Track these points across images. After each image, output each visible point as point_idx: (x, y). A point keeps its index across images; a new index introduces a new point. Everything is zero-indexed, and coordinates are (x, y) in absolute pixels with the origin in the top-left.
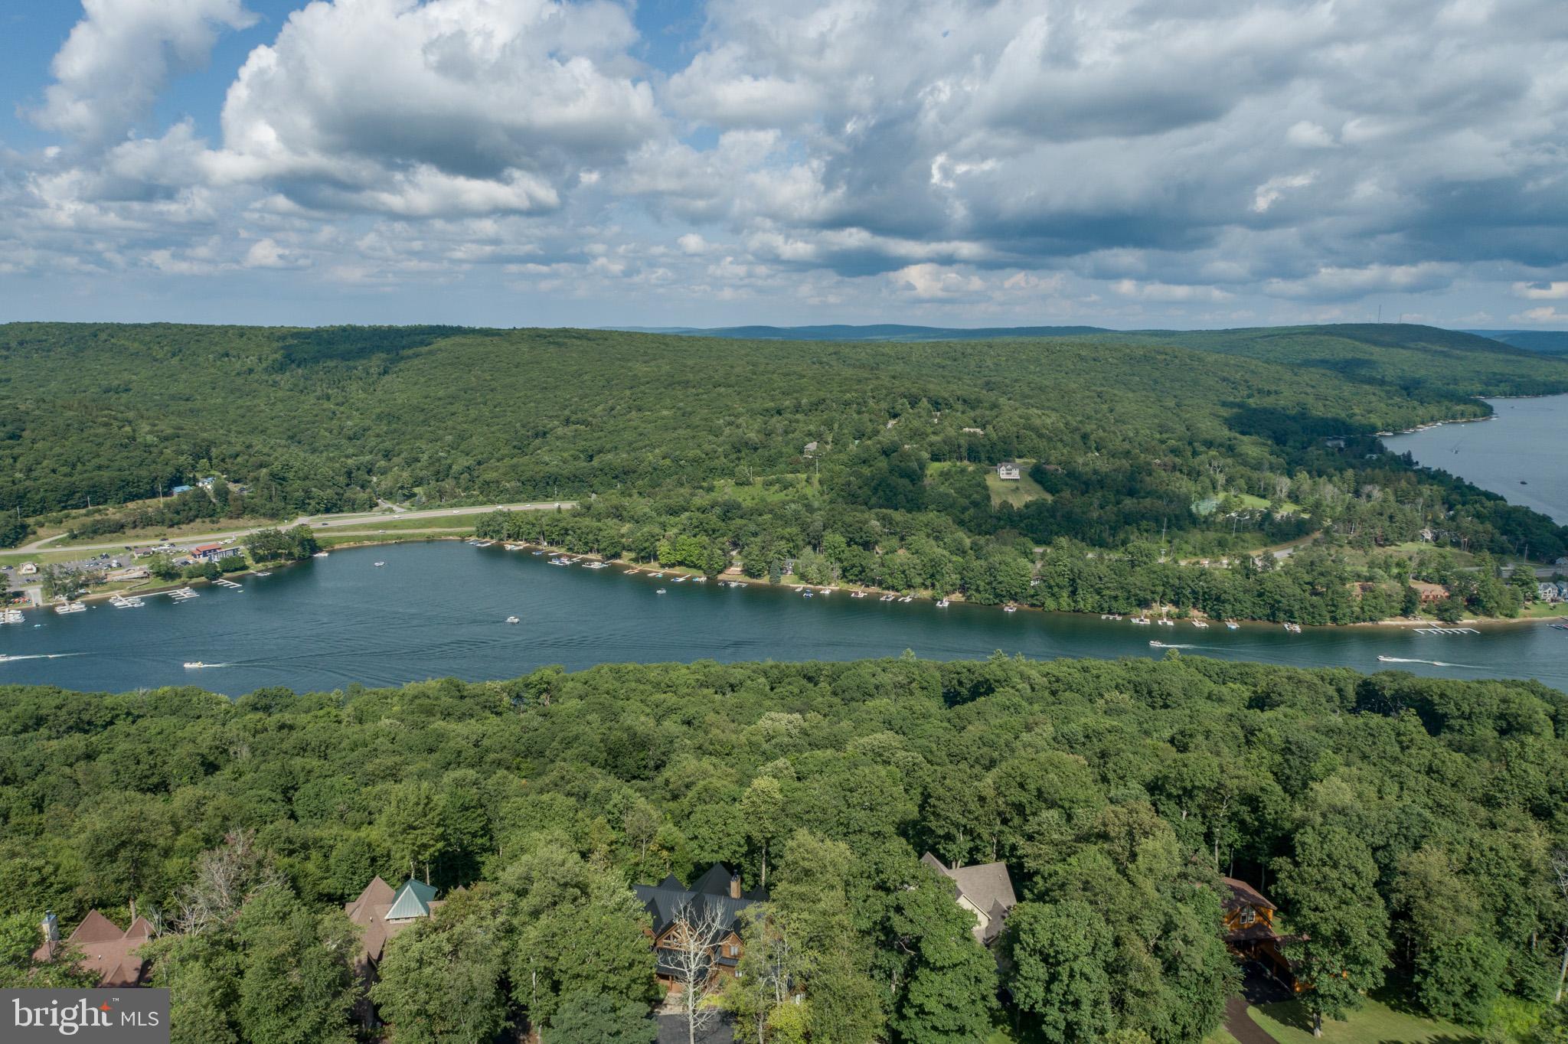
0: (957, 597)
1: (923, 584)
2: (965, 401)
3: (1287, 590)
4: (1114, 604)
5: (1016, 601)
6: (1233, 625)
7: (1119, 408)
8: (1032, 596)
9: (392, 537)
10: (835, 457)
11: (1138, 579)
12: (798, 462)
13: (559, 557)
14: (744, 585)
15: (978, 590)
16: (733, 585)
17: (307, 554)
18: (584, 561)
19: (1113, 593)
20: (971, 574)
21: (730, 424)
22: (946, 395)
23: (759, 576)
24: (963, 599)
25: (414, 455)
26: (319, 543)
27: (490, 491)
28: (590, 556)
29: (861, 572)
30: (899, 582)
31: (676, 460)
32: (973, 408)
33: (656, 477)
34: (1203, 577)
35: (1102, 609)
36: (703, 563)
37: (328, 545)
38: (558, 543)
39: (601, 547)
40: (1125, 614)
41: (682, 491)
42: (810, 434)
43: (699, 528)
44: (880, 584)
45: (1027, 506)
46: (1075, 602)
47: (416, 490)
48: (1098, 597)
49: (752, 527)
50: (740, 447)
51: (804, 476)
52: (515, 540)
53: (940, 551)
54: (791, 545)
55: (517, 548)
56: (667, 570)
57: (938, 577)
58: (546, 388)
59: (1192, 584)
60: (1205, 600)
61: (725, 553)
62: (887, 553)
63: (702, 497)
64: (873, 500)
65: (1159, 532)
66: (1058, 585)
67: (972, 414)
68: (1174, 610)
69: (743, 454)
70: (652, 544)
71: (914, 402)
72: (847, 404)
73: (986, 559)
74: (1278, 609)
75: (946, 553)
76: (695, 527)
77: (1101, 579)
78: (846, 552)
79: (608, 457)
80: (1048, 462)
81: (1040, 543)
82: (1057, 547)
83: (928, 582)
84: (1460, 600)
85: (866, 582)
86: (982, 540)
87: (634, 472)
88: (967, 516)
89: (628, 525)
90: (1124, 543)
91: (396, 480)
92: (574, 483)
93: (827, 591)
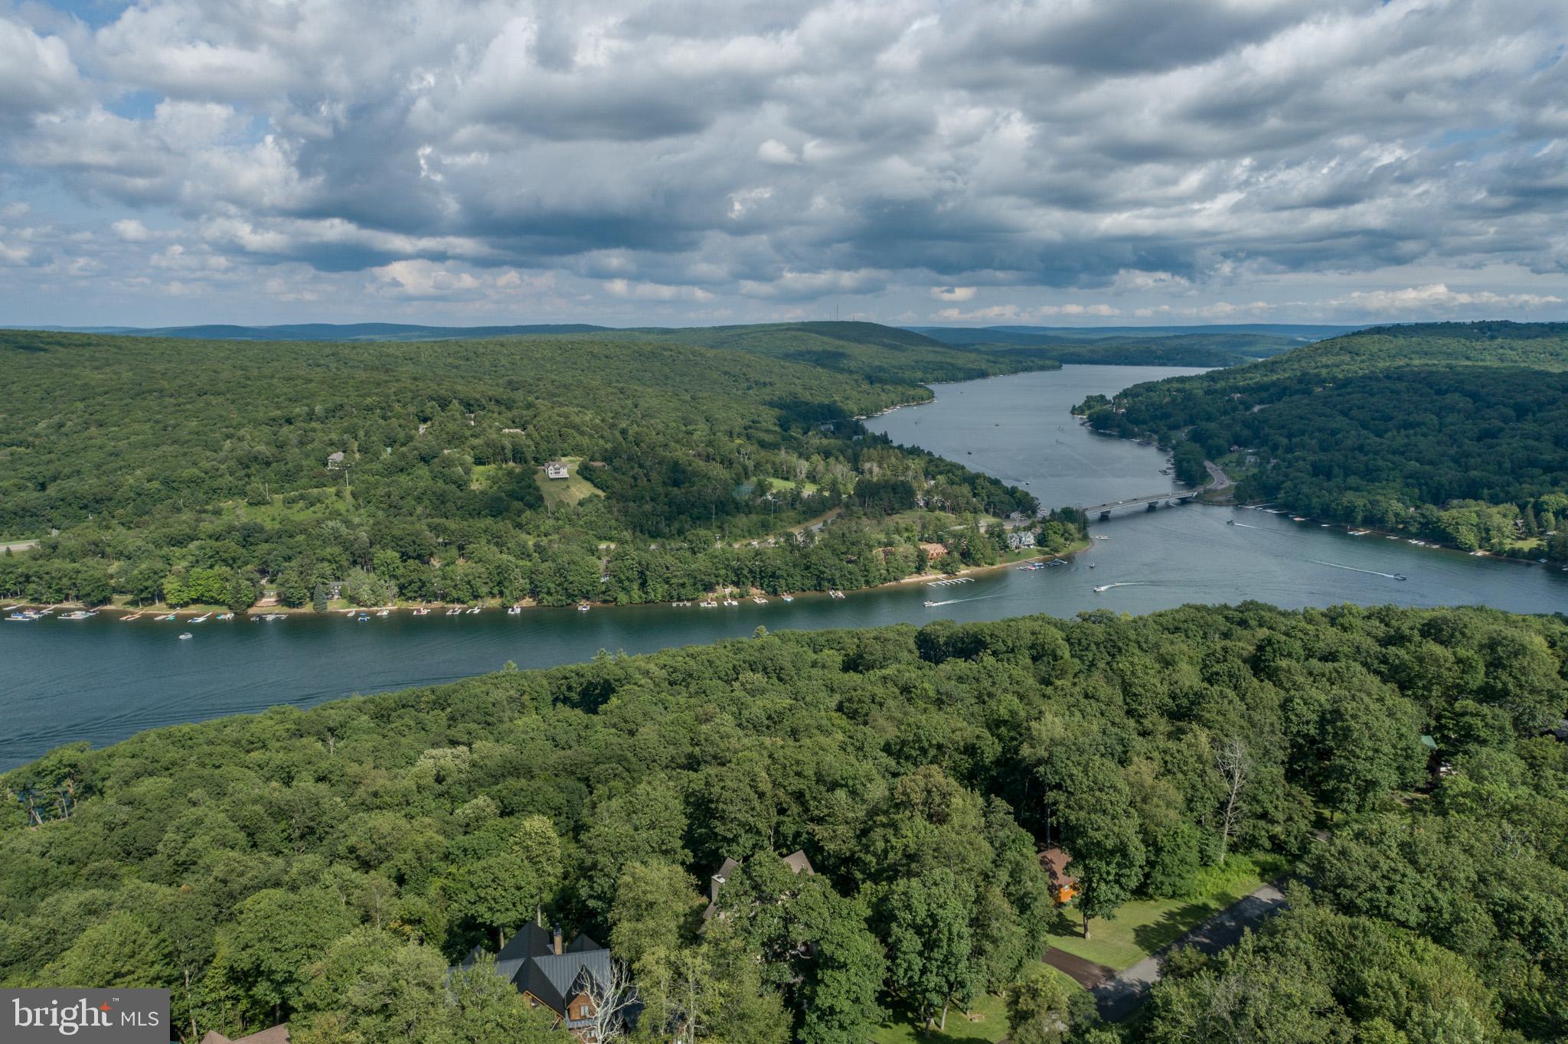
0: (528, 602)
1: (491, 593)
2: (498, 402)
3: (829, 561)
4: (683, 591)
5: (588, 599)
6: (789, 599)
7: (643, 404)
8: (604, 593)
10: (367, 467)
11: (701, 563)
12: (322, 475)
13: (20, 611)
14: (284, 617)
15: (549, 593)
16: (270, 618)
18: (58, 612)
19: (681, 581)
20: (541, 577)
21: (228, 437)
22: (478, 396)
23: (300, 604)
24: (534, 604)
28: (66, 605)
29: (420, 588)
30: (464, 594)
31: (166, 482)
32: (509, 408)
33: (141, 505)
34: (757, 557)
35: (672, 598)
36: (227, 597)
38: (14, 594)
39: (82, 593)
40: (693, 599)
41: (183, 516)
42: (332, 444)
43: (216, 558)
44: (443, 597)
45: (581, 504)
46: (646, 593)
48: (666, 586)
49: (284, 550)
50: (248, 463)
53: (504, 556)
54: (334, 566)
56: (179, 611)
57: (506, 584)
59: (749, 564)
60: (762, 578)
61: (253, 581)
62: (448, 565)
63: (210, 522)
64: (419, 510)
65: (709, 519)
66: (628, 579)
68: (736, 591)
69: (253, 470)
70: (155, 582)
71: (444, 404)
72: (370, 409)
73: (554, 561)
74: (823, 579)
75: (511, 558)
76: (210, 557)
77: (667, 568)
78: (401, 568)
79: (72, 484)
80: (592, 459)
81: (601, 538)
82: (622, 542)
83: (496, 591)
84: (956, 555)
85: (428, 598)
86: (544, 541)
87: (110, 499)
88: (524, 518)
89: (116, 563)
90: (680, 531)
92: (24, 518)
93: (384, 612)
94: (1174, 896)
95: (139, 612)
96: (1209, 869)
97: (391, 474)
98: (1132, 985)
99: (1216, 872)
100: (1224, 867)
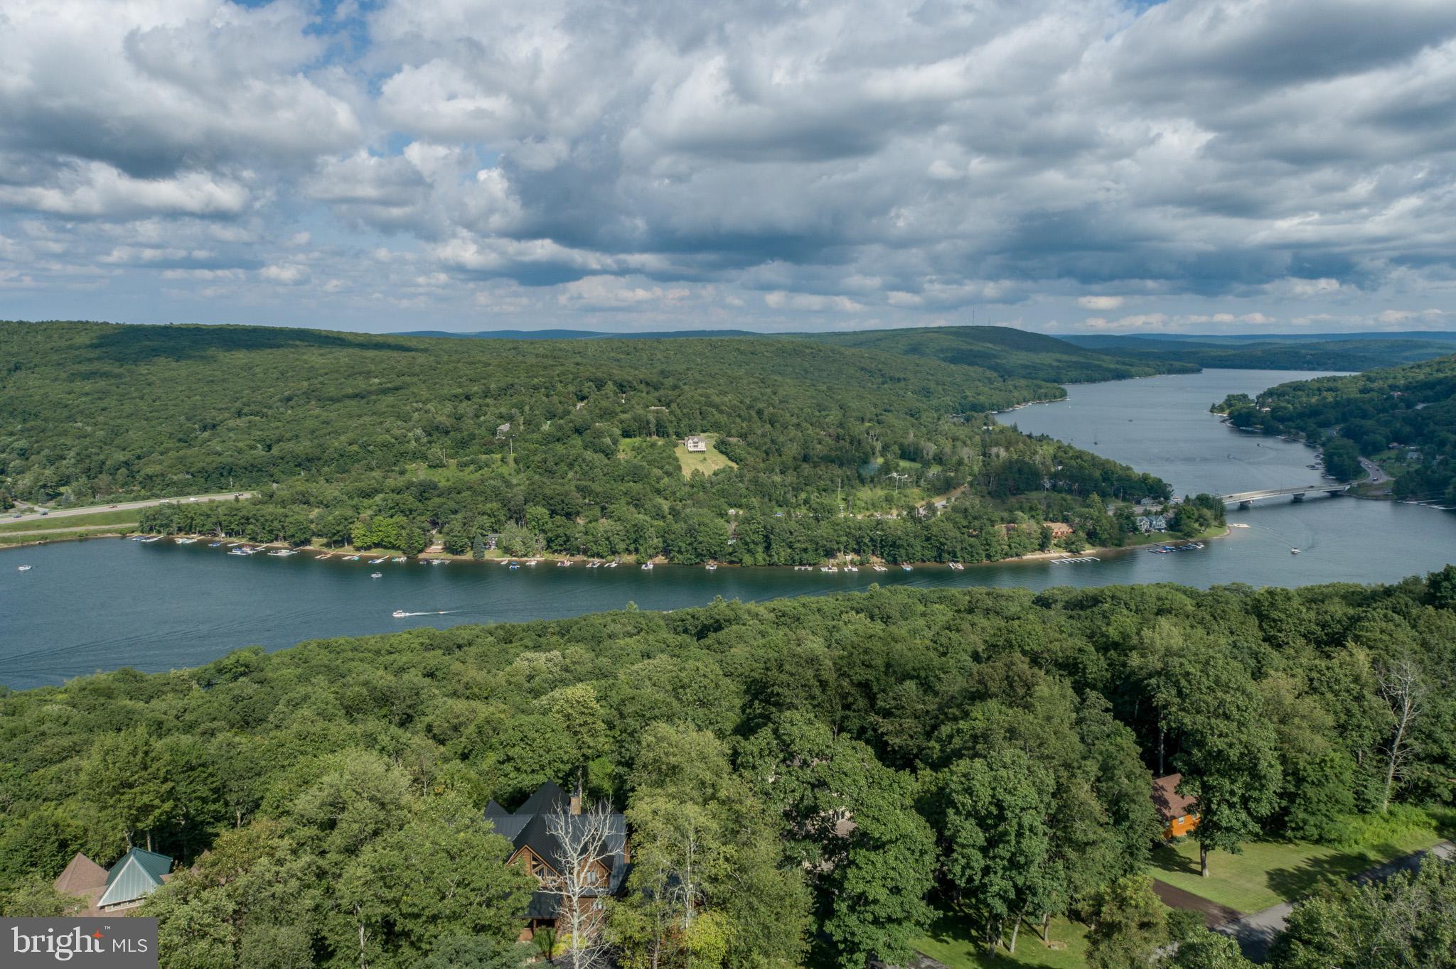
0: (661, 560)
1: (627, 549)
2: (647, 384)
3: (949, 533)
4: (805, 556)
5: (715, 559)
6: (908, 568)
7: (781, 392)
8: (730, 554)
9: (35, 538)
10: (529, 436)
11: (824, 530)
12: (491, 443)
13: (240, 547)
14: (447, 562)
15: (680, 552)
16: (436, 562)
18: (268, 549)
19: (804, 546)
20: (673, 536)
21: (418, 410)
22: (630, 378)
23: (462, 552)
24: (666, 561)
25: (58, 452)
27: (152, 485)
28: (275, 544)
29: (565, 542)
30: (603, 549)
31: (363, 445)
32: (656, 389)
33: (344, 462)
34: (879, 527)
35: (794, 562)
36: (403, 544)
38: (237, 534)
39: (289, 533)
40: (814, 564)
41: (374, 474)
42: (501, 417)
43: (396, 509)
44: (585, 552)
45: (715, 474)
46: (770, 556)
47: (62, 489)
48: (790, 550)
49: (452, 505)
50: (434, 430)
51: (499, 456)
52: (187, 533)
53: (641, 516)
54: (493, 520)
55: (190, 541)
56: (363, 553)
57: (641, 541)
58: (212, 381)
59: (871, 534)
60: (882, 547)
61: (425, 531)
62: (590, 522)
63: (395, 479)
64: (571, 474)
65: (835, 491)
66: (753, 542)
67: (657, 394)
68: (857, 558)
69: (434, 437)
70: (345, 527)
71: (600, 385)
72: (536, 388)
73: (685, 522)
74: (943, 551)
75: (648, 518)
76: (391, 508)
77: (791, 533)
78: (550, 523)
79: (288, 446)
80: (729, 435)
81: (731, 506)
82: (750, 507)
83: (632, 547)
84: (1082, 535)
85: (571, 552)
86: (679, 506)
87: (319, 459)
88: (662, 485)
89: (317, 510)
90: (806, 502)
91: (37, 480)
92: (252, 473)
93: (532, 562)
94: (1320, 841)
95: (331, 552)
96: (1368, 817)
97: (549, 442)
98: (1263, 932)
99: (1376, 821)
100: (1387, 816)
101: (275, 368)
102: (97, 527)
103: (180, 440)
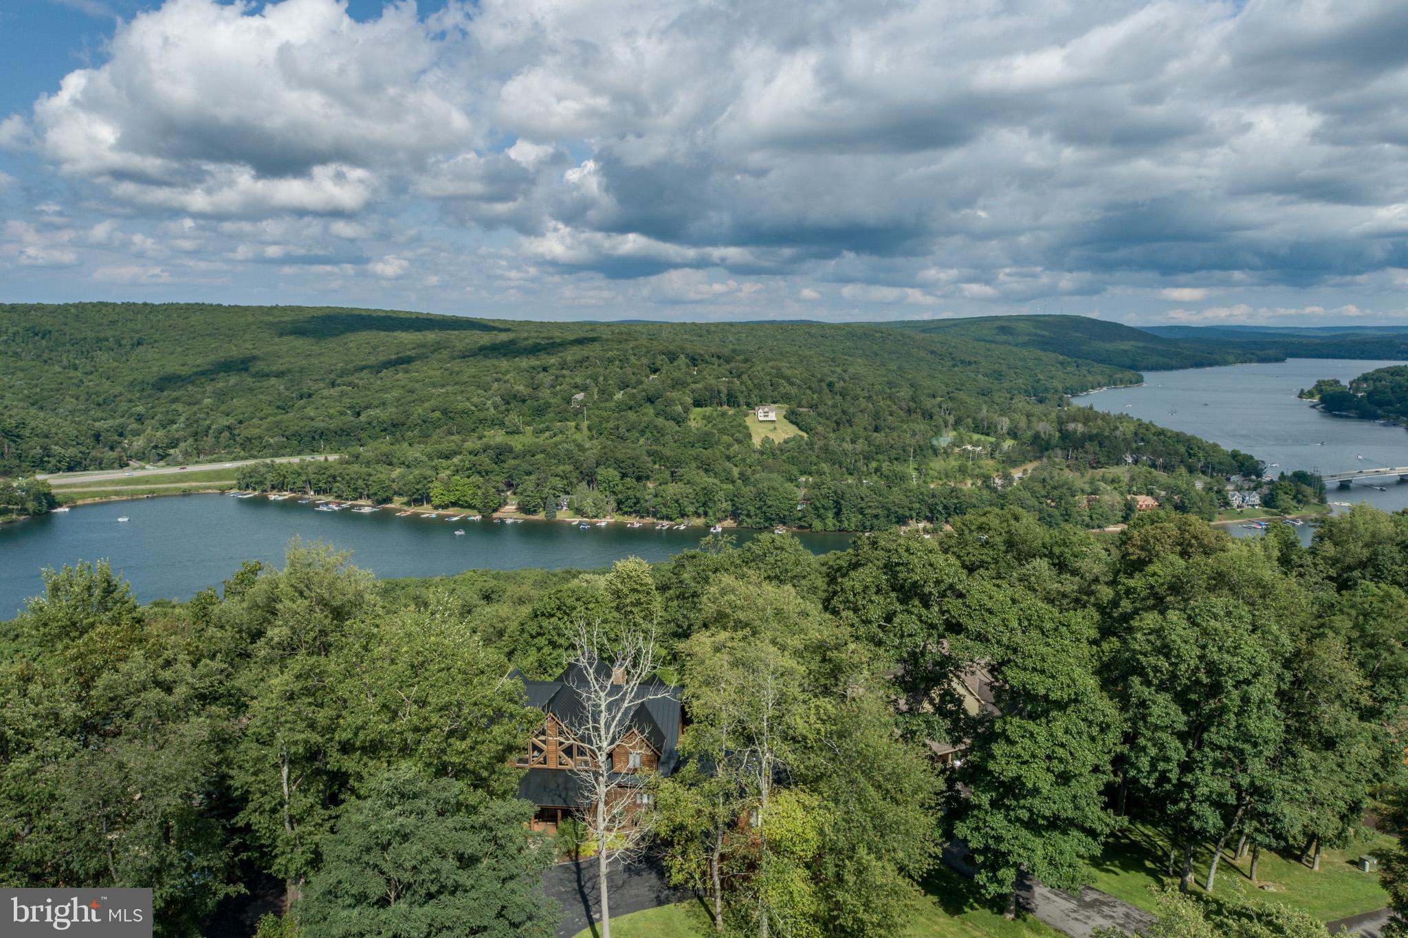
0: (729, 523)
1: (696, 512)
3: (1027, 502)
4: (876, 522)
5: (784, 524)
7: (851, 370)
8: (800, 519)
9: (143, 492)
10: (602, 405)
11: (896, 495)
12: (566, 411)
13: (327, 504)
14: (520, 521)
15: (749, 516)
16: (509, 521)
17: (45, 509)
18: (352, 506)
19: (874, 512)
20: (742, 500)
21: (498, 380)
22: (702, 352)
23: (534, 512)
24: (735, 525)
25: (170, 417)
26: (59, 499)
27: (249, 446)
28: (360, 502)
29: (635, 504)
30: (673, 512)
31: (445, 412)
32: (728, 361)
33: (426, 428)
34: (954, 494)
35: (865, 528)
36: (477, 503)
37: (69, 501)
38: (325, 492)
39: (372, 491)
41: (453, 437)
42: (576, 386)
43: (473, 469)
44: (654, 515)
45: (786, 442)
46: (840, 521)
47: (172, 451)
48: (860, 516)
49: (525, 466)
50: (510, 399)
51: (573, 424)
52: (280, 491)
53: (711, 480)
54: (565, 482)
55: (281, 498)
56: (440, 511)
57: (710, 504)
58: (310, 355)
59: (945, 501)
61: (499, 491)
62: (660, 485)
63: (474, 442)
64: (642, 441)
65: (906, 459)
66: (823, 507)
68: (929, 526)
69: (512, 405)
70: (424, 485)
71: (672, 357)
72: (610, 361)
73: (755, 486)
75: (716, 481)
76: (467, 469)
77: (862, 499)
78: (620, 485)
79: (376, 412)
80: (800, 406)
81: (803, 473)
82: (820, 474)
83: (701, 511)
85: (640, 513)
86: (749, 471)
87: (403, 424)
88: (731, 452)
89: (398, 470)
90: (877, 470)
91: (150, 441)
92: (341, 436)
93: (603, 523)
95: (410, 510)
97: (621, 410)
101: (368, 343)
102: (199, 484)
103: (278, 407)
